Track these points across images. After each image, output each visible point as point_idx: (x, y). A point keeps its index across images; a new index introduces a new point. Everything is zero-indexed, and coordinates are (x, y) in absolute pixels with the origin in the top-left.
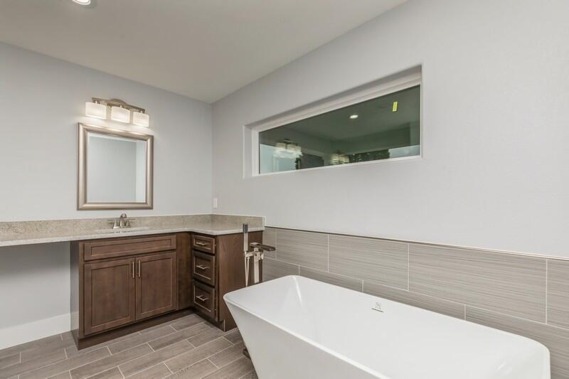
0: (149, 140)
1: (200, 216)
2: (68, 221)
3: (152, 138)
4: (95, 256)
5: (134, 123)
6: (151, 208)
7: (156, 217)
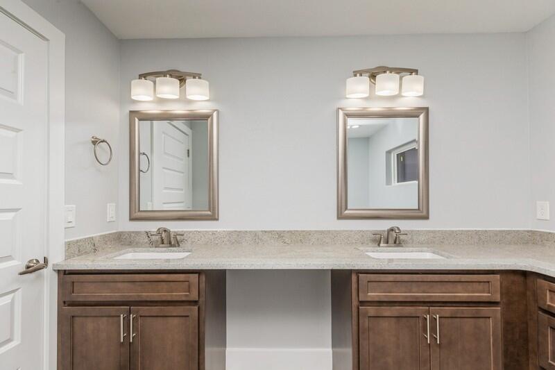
0: (422, 117)
1: (509, 232)
2: (329, 231)
3: (427, 110)
4: (373, 295)
5: (403, 94)
6: (427, 218)
7: (434, 232)
